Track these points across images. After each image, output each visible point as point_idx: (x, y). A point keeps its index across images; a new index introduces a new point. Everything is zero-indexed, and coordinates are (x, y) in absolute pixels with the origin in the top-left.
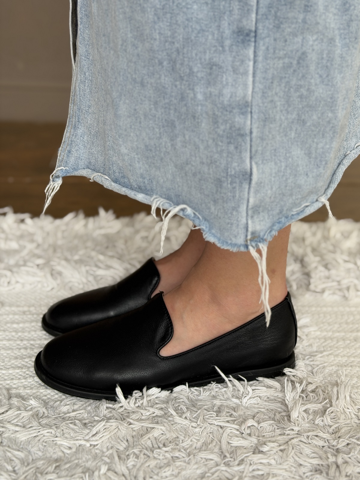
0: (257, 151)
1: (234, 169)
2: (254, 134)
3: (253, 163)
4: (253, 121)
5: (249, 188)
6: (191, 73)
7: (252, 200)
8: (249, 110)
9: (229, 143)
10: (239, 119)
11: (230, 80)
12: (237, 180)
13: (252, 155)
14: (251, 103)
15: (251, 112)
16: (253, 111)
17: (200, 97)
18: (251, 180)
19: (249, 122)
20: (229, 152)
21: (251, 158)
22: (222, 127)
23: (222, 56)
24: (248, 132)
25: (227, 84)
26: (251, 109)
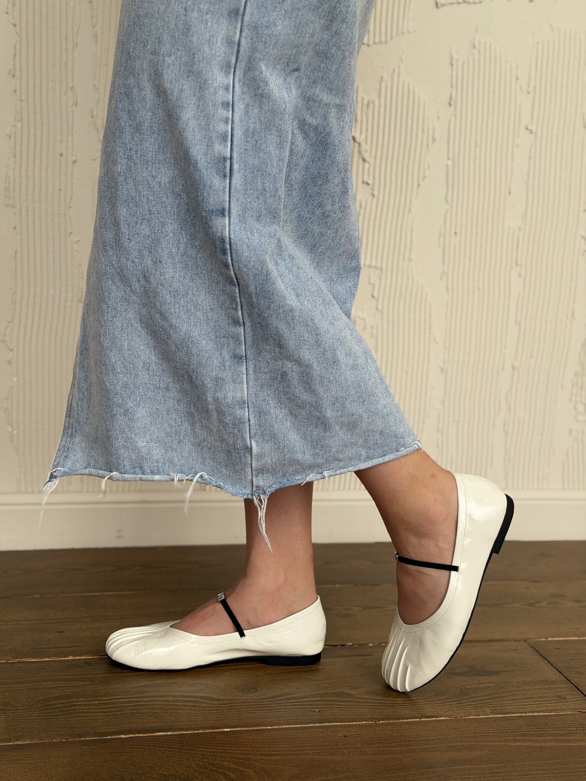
0: (256, 433)
1: (239, 444)
2: (252, 421)
3: (253, 441)
5: (251, 457)
6: (203, 384)
7: (254, 465)
8: (246, 406)
9: (235, 428)
10: (239, 412)
11: (231, 387)
12: (242, 452)
13: (252, 434)
15: (248, 407)
17: (210, 399)
18: (251, 452)
20: (234, 434)
21: (250, 438)
22: (229, 418)
23: (225, 374)
24: (247, 420)
25: (230, 390)
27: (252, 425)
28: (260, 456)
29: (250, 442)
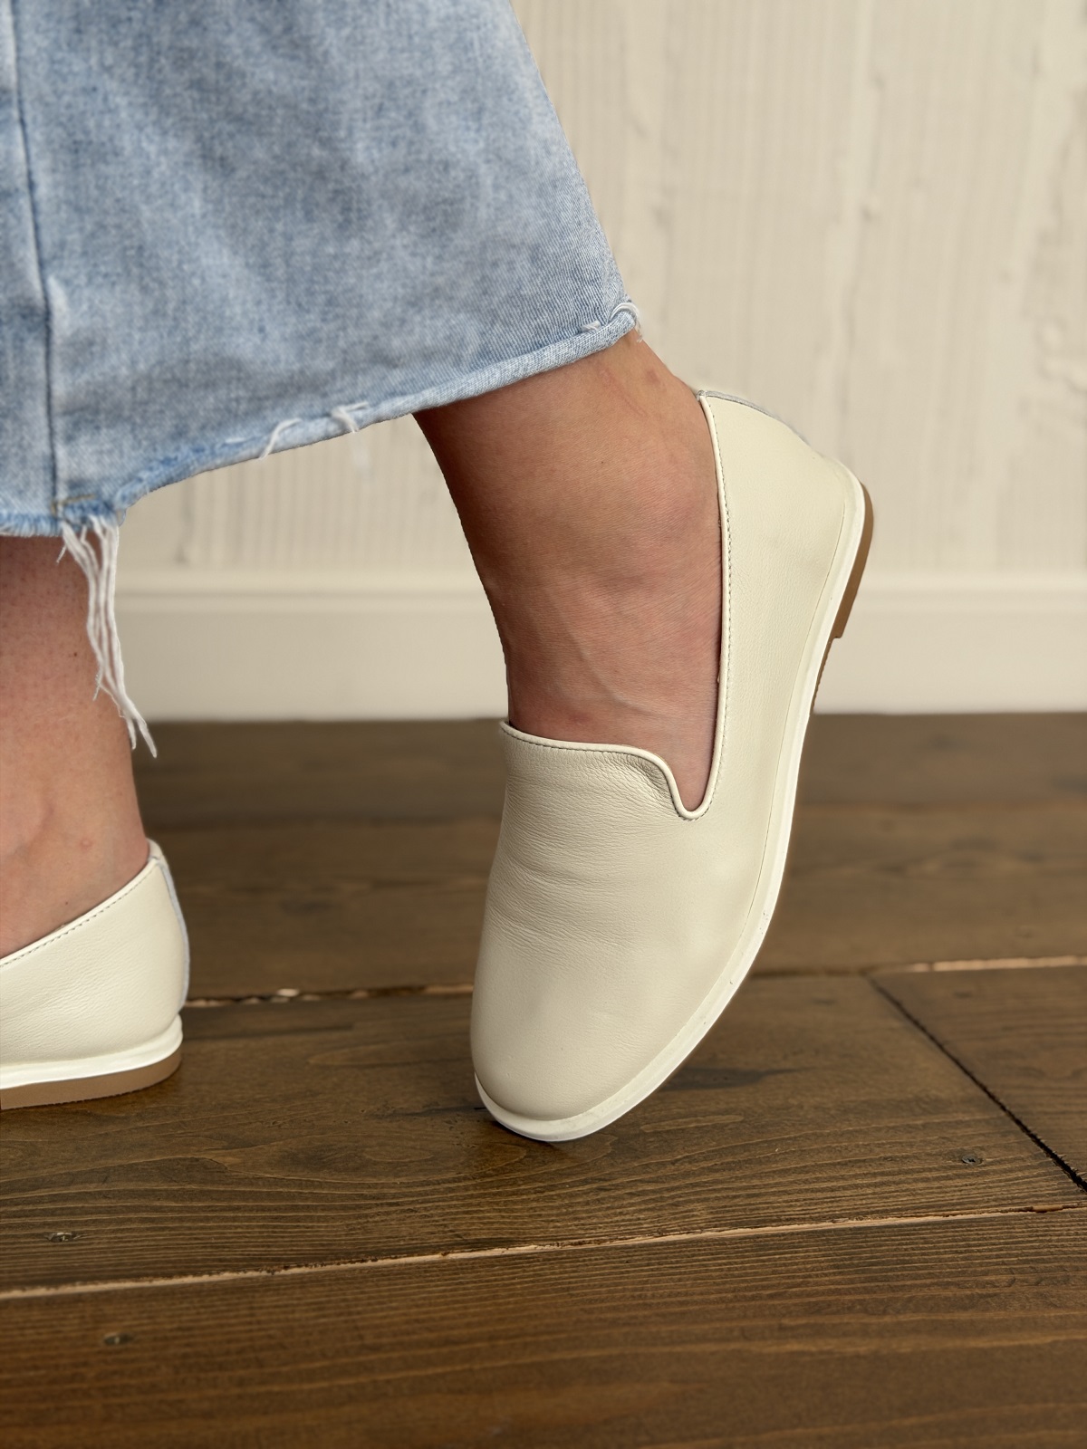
0: (62, 245)
2: (43, 191)
3: (52, 282)
4: (34, 150)
5: (47, 355)
7: (60, 389)
8: (15, 114)
12: (8, 333)
13: (48, 251)
14: (19, 93)
15: (22, 122)
16: (28, 119)
18: (49, 331)
19: (20, 153)
21: (42, 264)
24: (21, 182)
26: (21, 112)
27: (44, 207)
28: (86, 348)
29: (43, 281)
